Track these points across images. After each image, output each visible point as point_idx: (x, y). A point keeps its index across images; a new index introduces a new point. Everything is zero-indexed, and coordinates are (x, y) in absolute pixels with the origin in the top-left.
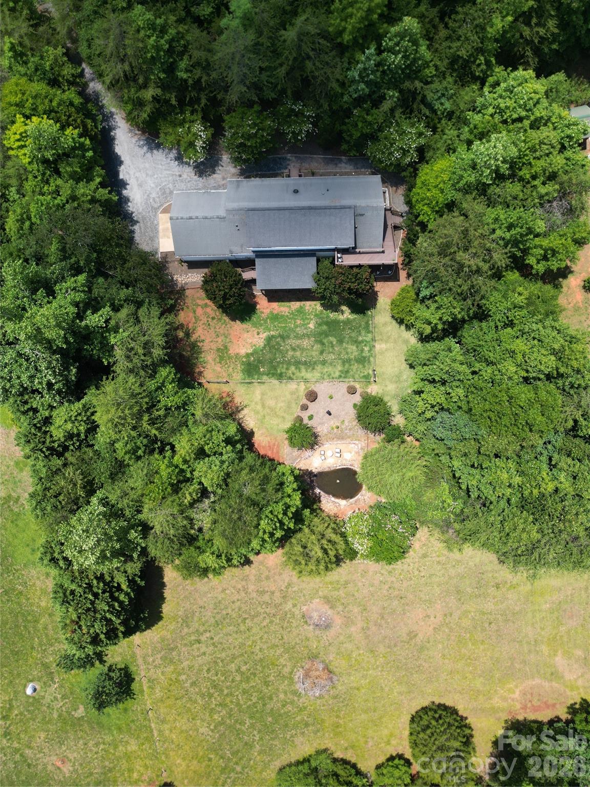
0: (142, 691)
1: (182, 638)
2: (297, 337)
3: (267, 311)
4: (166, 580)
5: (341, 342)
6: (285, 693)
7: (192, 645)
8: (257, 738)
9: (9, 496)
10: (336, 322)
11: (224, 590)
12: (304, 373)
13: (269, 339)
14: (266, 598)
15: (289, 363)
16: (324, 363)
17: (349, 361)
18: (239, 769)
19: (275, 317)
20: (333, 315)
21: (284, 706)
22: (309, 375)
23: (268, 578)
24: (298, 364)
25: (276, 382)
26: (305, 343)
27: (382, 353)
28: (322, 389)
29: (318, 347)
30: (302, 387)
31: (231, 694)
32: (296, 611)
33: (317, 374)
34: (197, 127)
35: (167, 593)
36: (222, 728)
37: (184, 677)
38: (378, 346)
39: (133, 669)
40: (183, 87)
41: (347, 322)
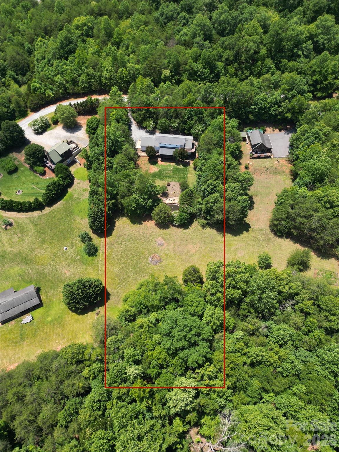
0: (99, 255)
1: (116, 242)
2: (167, 171)
3: (160, 164)
4: (116, 225)
5: (179, 173)
6: (145, 263)
7: (119, 244)
8: (132, 275)
9: (78, 198)
10: (178, 168)
11: (132, 231)
12: (167, 179)
13: (160, 171)
14: (145, 235)
15: (164, 176)
16: (173, 177)
17: (180, 178)
18: (124, 284)
19: (162, 166)
20: (178, 167)
21: (143, 266)
22: (169, 180)
23: (147, 229)
24: (166, 177)
25: (160, 180)
26: (169, 172)
27: (190, 177)
28: (172, 183)
29: (172, 173)
30: (167, 182)
31: (127, 261)
32: (153, 240)
33: (171, 180)
34: (152, 122)
35: (115, 228)
36: (122, 270)
37: (114, 253)
38: (189, 175)
39: (99, 248)
40: (151, 113)
41: (181, 169)
